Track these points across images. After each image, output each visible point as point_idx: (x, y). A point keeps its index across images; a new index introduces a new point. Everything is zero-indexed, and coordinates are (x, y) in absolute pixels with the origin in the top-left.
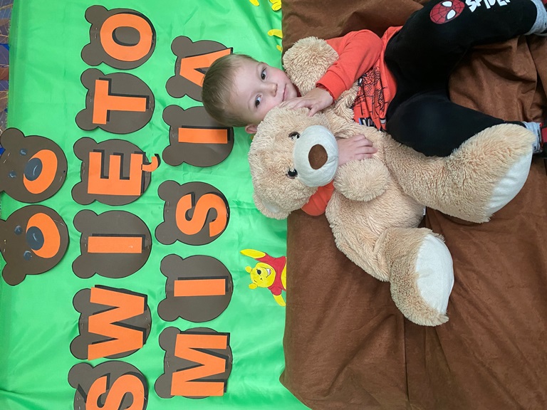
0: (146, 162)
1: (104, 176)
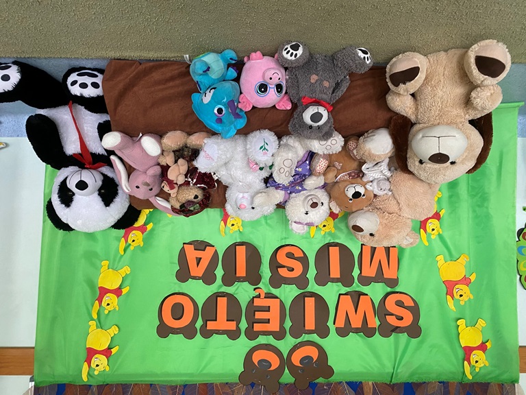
0: (259, 296)
1: (268, 321)
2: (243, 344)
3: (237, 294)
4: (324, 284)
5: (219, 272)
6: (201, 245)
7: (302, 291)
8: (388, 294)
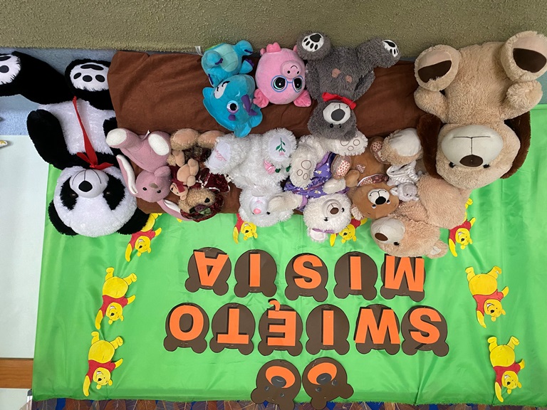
0: (273, 308)
2: (256, 360)
3: (250, 305)
4: (344, 297)
5: (232, 282)
6: (213, 253)
7: (321, 303)
8: (413, 309)
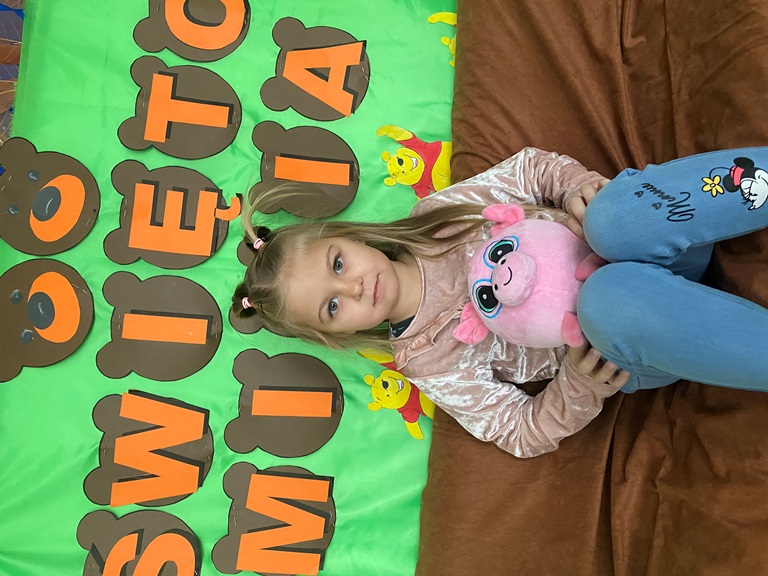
0: (221, 204)
1: (156, 221)
3: (233, 152)
4: (237, 373)
6: (357, 82)
7: (225, 315)
8: (196, 542)
